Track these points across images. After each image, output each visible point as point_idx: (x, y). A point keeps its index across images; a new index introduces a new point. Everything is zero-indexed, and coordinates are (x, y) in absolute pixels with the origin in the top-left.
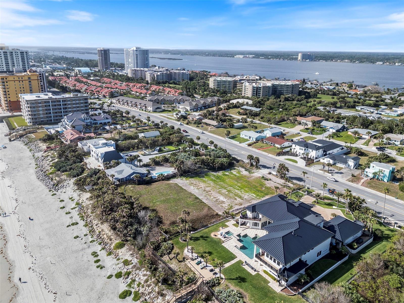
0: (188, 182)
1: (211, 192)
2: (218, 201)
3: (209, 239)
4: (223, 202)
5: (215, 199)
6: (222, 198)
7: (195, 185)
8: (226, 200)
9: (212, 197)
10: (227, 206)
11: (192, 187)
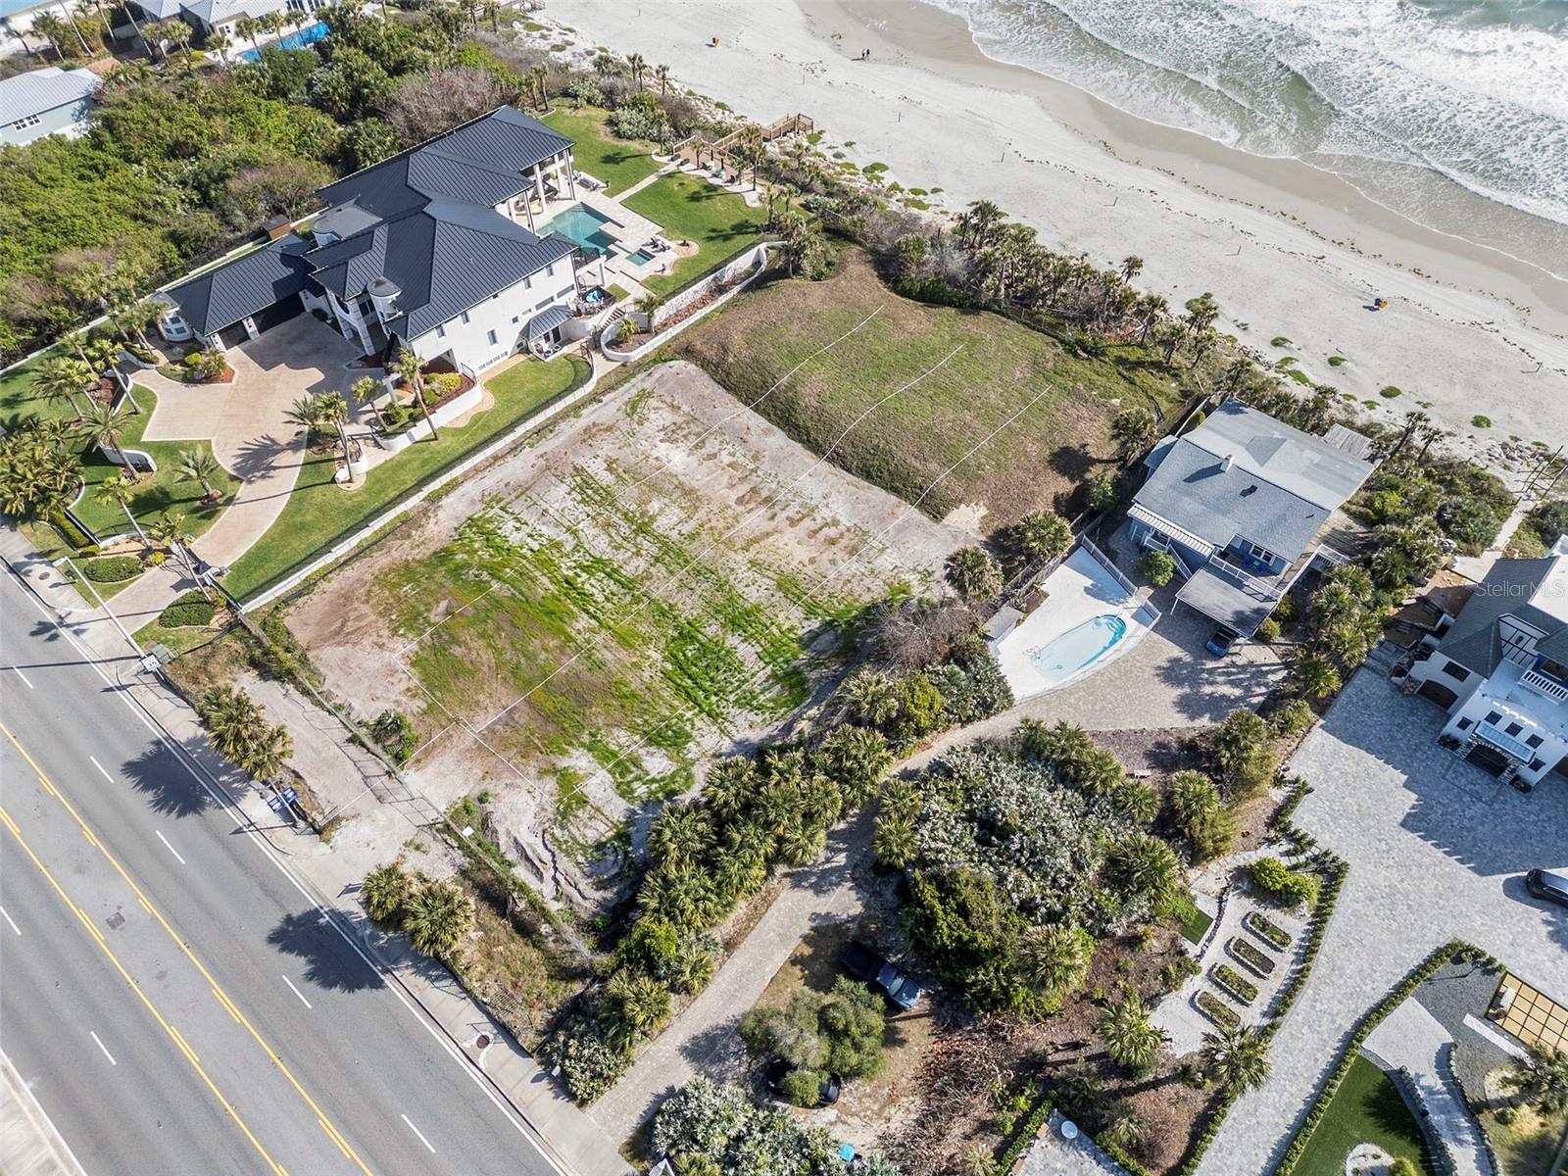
0: (885, 562)
1: (734, 495)
2: (693, 441)
3: (704, 234)
4: (671, 434)
5: (708, 449)
6: (677, 458)
7: (832, 542)
8: (655, 453)
9: (726, 459)
10: (652, 416)
11: (845, 521)
